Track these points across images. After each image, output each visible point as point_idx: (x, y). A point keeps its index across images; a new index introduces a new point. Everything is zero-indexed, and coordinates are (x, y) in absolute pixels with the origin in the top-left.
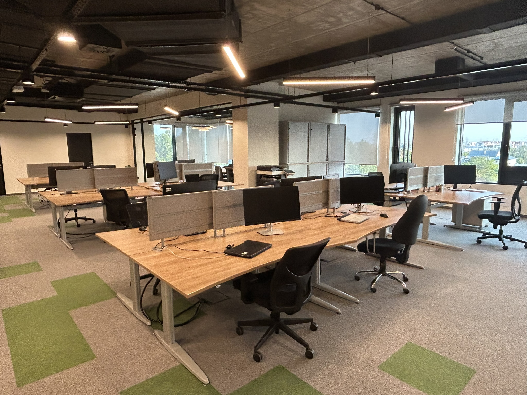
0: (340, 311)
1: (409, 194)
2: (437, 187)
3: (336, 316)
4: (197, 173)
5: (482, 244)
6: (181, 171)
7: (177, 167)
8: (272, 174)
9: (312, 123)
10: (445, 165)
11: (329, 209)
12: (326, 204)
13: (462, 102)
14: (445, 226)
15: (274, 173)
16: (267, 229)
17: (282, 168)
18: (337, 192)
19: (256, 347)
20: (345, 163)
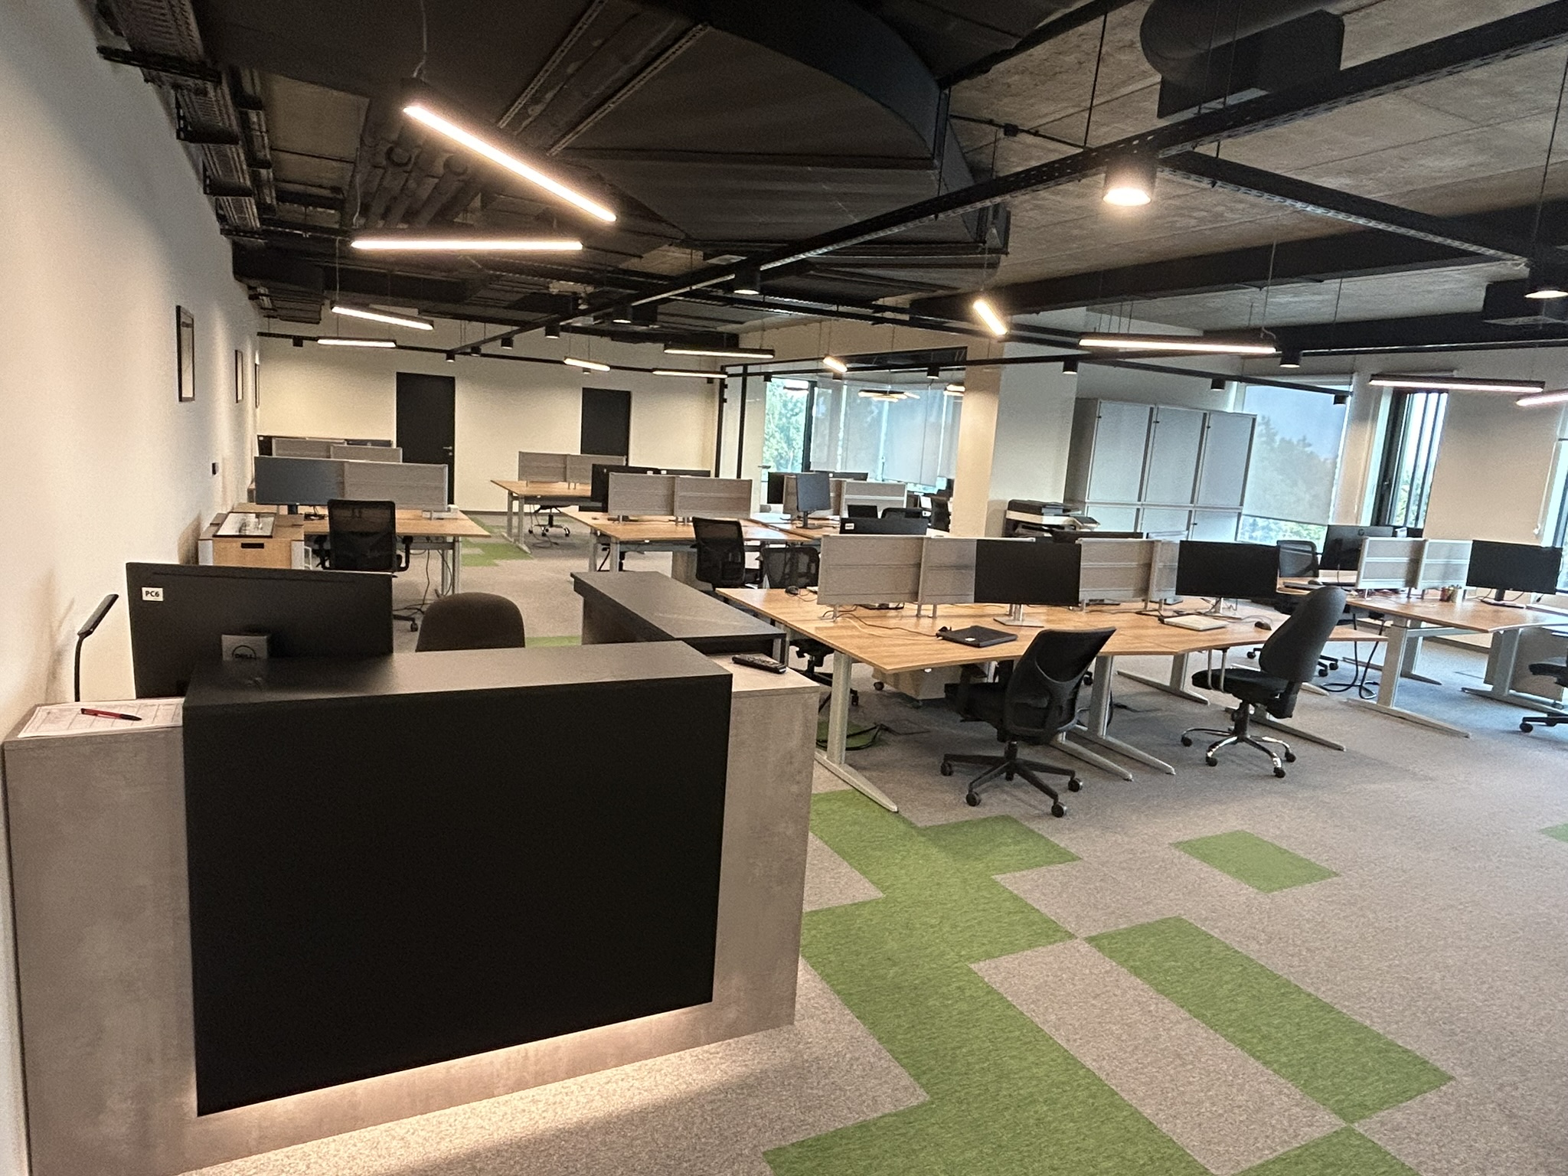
0: (1131, 776)
1: (1363, 597)
2: (1444, 590)
3: (1122, 783)
4: (874, 504)
5: (1532, 733)
6: (839, 496)
7: (832, 486)
8: (1043, 523)
9: (1161, 407)
10: (1474, 541)
11: (1149, 604)
12: (1144, 591)
13: (1539, 390)
14: (1464, 689)
15: (1048, 520)
16: (1012, 618)
17: (1069, 511)
18: (1171, 569)
19: (971, 784)
20: (1244, 512)
